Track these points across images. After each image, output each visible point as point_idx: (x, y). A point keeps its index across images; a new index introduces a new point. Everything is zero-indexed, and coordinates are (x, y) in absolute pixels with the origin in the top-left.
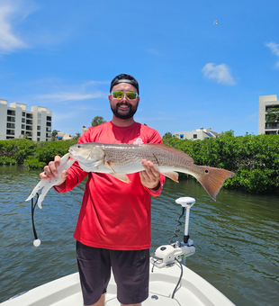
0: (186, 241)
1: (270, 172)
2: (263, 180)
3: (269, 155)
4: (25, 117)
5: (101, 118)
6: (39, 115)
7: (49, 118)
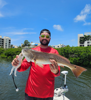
0: (65, 87)
1: (79, 58)
2: (77, 61)
3: (79, 53)
4: (1, 40)
5: (27, 41)
6: (6, 39)
7: (10, 41)
